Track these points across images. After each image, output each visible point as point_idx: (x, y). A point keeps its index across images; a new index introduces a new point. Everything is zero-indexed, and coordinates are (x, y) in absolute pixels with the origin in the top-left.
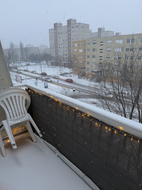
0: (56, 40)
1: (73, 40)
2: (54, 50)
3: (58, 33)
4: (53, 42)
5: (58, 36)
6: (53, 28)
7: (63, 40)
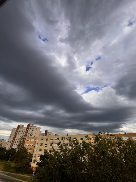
0: (15, 136)
1: (28, 137)
2: (11, 143)
4: (12, 137)
5: (18, 133)
6: (17, 127)
7: (21, 137)
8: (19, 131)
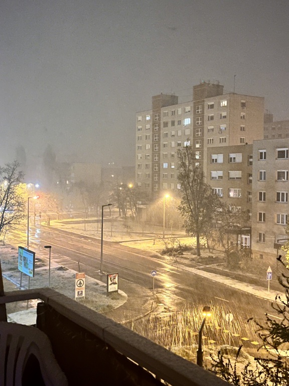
0: (156, 144)
1: (211, 146)
3: (164, 122)
8: (166, 124)
